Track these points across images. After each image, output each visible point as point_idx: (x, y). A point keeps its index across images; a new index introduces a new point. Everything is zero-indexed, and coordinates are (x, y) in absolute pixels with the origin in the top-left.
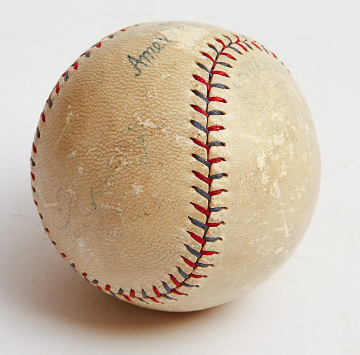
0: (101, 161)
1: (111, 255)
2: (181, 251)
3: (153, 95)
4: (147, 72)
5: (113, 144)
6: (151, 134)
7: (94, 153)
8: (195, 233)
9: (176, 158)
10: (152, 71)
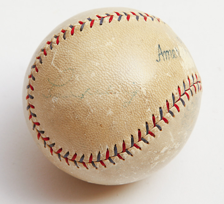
0: (107, 83)
1: (62, 121)
2: (95, 153)
3: (157, 79)
4: (163, 64)
5: (121, 82)
6: (140, 96)
7: (107, 76)
8: (110, 153)
9: (139, 117)
10: (165, 66)
